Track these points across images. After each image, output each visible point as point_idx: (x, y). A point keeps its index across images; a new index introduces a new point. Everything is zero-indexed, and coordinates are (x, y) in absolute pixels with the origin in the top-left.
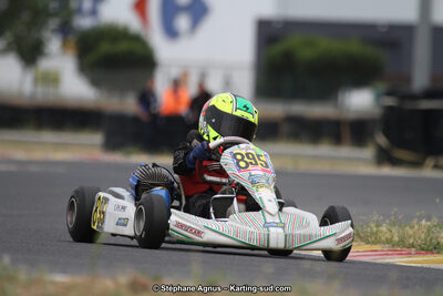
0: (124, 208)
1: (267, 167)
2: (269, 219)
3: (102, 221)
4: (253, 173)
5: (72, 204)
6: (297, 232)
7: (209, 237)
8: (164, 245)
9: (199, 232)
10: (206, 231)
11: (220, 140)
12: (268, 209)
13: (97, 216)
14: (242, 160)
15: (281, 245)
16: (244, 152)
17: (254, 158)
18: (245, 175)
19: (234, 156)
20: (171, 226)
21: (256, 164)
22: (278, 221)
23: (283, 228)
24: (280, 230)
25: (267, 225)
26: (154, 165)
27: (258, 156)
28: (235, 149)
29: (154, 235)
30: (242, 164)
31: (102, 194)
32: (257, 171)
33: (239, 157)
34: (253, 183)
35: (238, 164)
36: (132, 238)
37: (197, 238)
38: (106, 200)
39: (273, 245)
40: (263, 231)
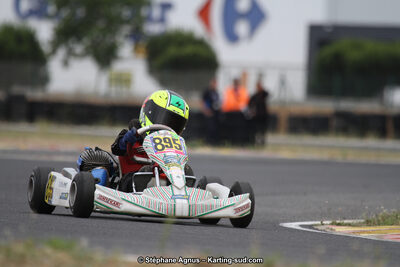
0: (65, 184)
1: (180, 149)
2: (177, 192)
3: (51, 196)
4: (167, 154)
5: (31, 182)
6: (199, 203)
7: (126, 207)
8: (93, 214)
9: (117, 203)
10: (124, 202)
11: (147, 127)
12: (176, 184)
13: (48, 191)
14: (160, 143)
15: (186, 214)
16: (162, 137)
17: (170, 142)
18: (160, 156)
19: (154, 140)
20: (96, 199)
21: (171, 147)
22: (184, 193)
23: (188, 199)
24: (185, 201)
25: (174, 197)
26: (97, 149)
27: (174, 140)
28: (155, 135)
29: (84, 206)
30: (159, 147)
31: (53, 173)
32: (171, 153)
33: (157, 141)
34: (166, 162)
35: (156, 147)
36: (67, 208)
37: (116, 209)
38: (55, 178)
39: (178, 213)
40: (171, 202)
